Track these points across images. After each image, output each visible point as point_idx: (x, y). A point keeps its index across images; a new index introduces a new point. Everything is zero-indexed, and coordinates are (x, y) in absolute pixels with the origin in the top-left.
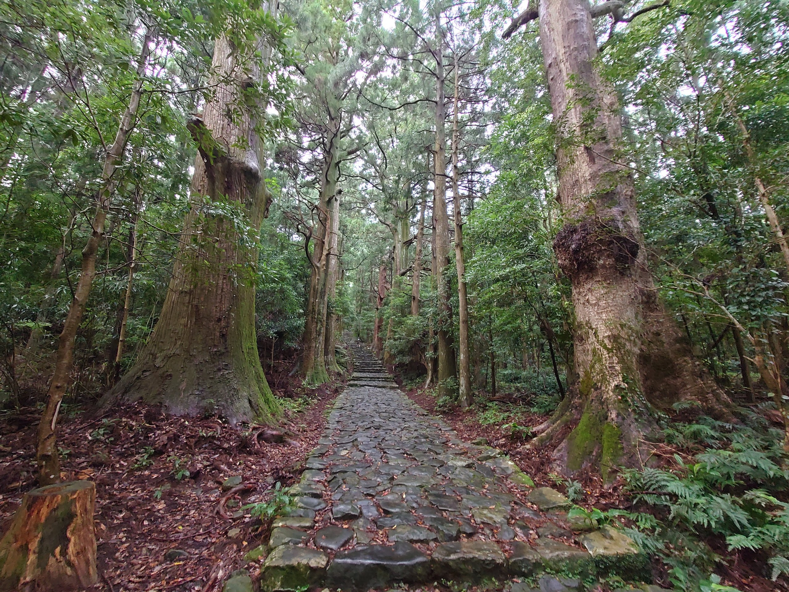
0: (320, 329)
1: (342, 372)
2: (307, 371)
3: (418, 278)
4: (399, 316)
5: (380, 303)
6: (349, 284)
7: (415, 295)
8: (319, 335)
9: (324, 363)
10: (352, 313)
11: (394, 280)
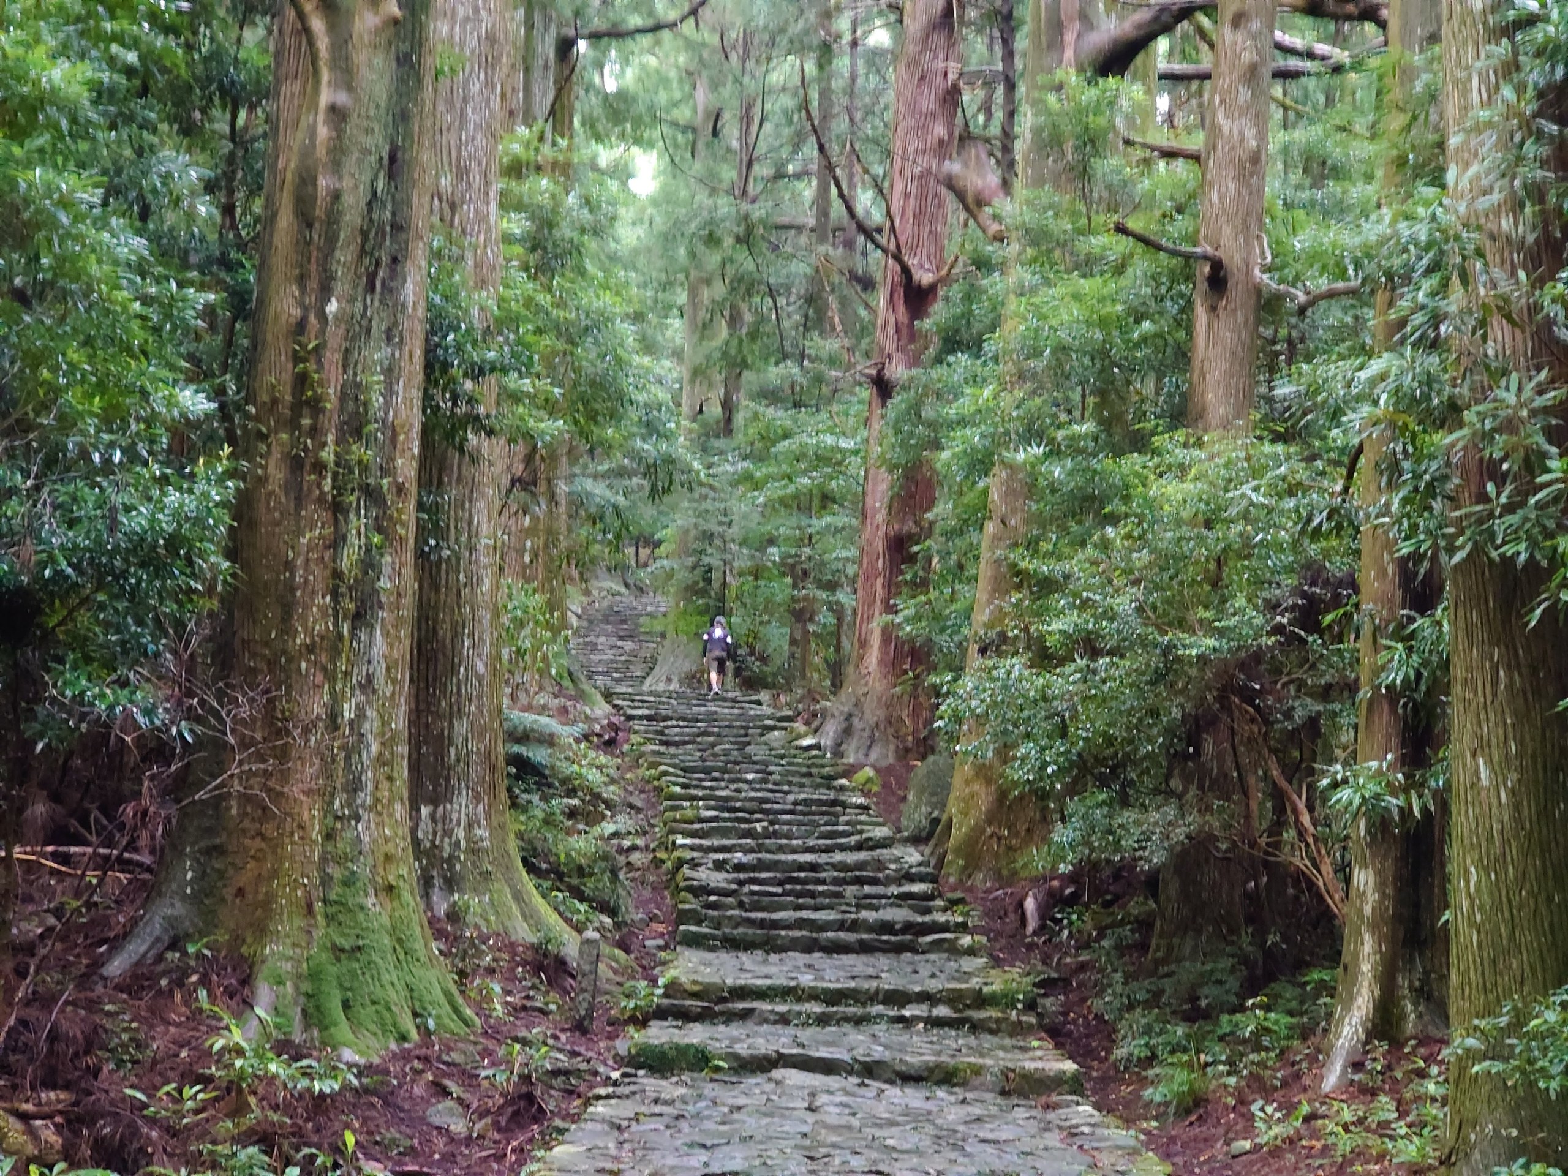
0: (369, 564)
1: (570, 946)
2: (262, 931)
3: (1259, 94)
4: (1074, 448)
5: (908, 335)
6: (622, 172)
7: (1231, 251)
8: (360, 618)
9: (406, 871)
10: (651, 428)
11: (1026, 122)
